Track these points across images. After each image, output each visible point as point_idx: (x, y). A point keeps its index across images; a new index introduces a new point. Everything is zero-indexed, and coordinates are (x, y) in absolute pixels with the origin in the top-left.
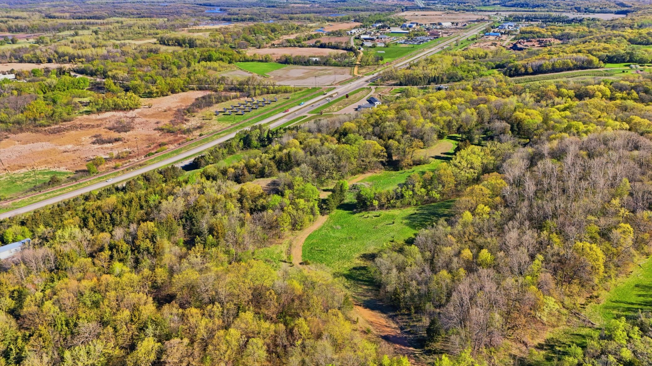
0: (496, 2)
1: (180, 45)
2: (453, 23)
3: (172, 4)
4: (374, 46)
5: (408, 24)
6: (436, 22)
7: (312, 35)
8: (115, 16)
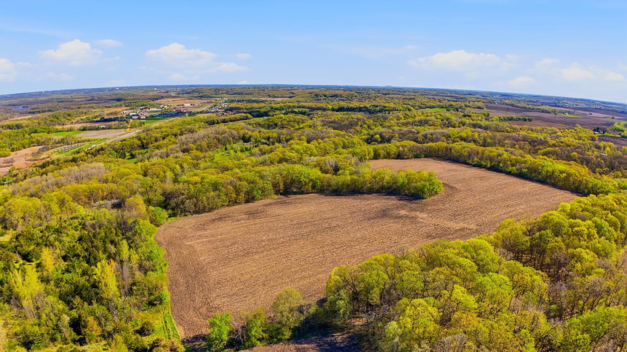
0: (224, 92)
1: (10, 129)
2: (191, 104)
4: (139, 118)
5: (161, 106)
6: (181, 104)
7: (97, 116)
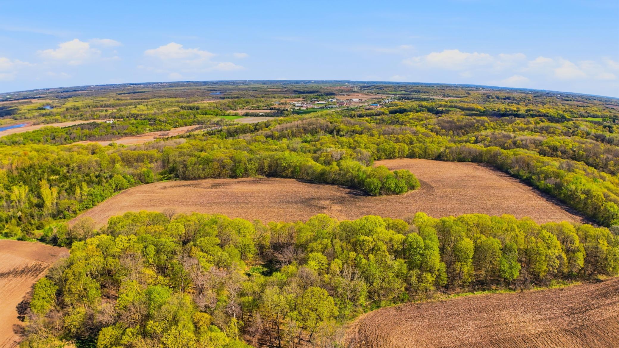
3: (189, 90)
6: (350, 99)
8: (155, 98)
